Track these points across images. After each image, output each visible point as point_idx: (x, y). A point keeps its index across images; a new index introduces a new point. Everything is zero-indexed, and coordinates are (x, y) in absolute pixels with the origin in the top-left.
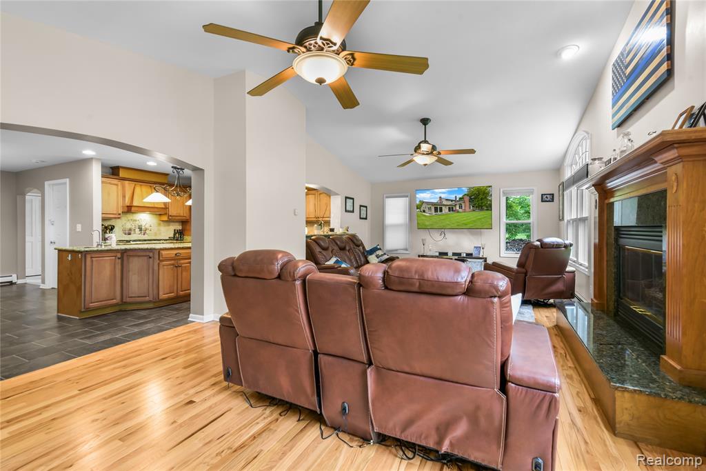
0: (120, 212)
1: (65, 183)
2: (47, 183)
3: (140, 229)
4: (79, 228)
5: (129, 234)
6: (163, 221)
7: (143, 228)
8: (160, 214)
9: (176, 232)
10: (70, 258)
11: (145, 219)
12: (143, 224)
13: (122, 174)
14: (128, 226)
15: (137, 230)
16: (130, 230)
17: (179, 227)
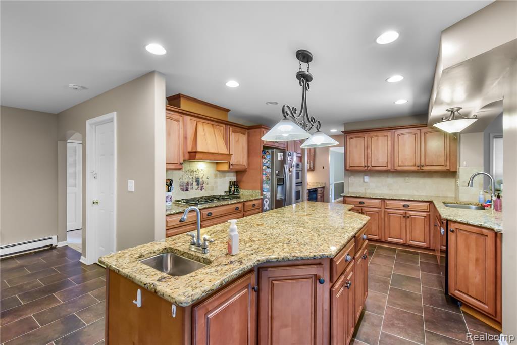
0: (181, 161)
1: (111, 120)
2: (88, 122)
3: (198, 183)
4: (131, 185)
5: (187, 190)
6: (219, 171)
7: (201, 180)
8: (217, 163)
9: (232, 184)
10: (138, 302)
11: (202, 168)
12: (201, 175)
13: (184, 105)
14: (186, 179)
15: (195, 184)
16: (188, 184)
17: (234, 179)
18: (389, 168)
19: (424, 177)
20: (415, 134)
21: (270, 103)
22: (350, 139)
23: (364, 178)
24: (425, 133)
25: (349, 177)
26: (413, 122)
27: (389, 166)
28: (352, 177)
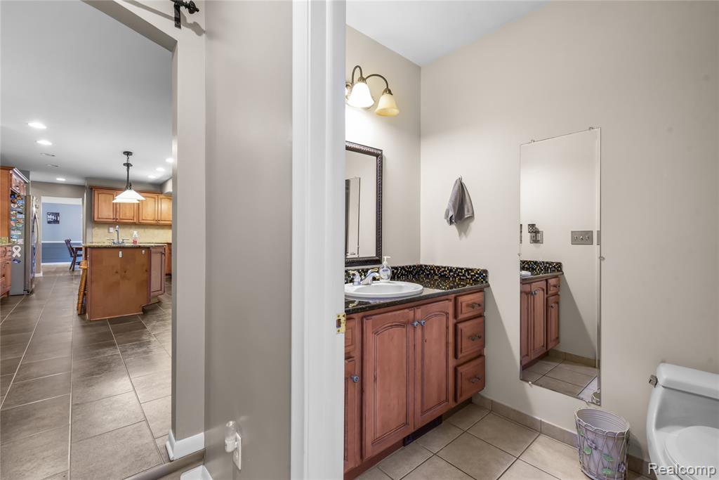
10: (120, 256)
18: (135, 221)
19: (158, 229)
20: (154, 198)
21: (48, 155)
22: (98, 194)
23: (109, 229)
24: (161, 199)
25: (93, 228)
26: (152, 188)
27: (135, 219)
28: (96, 228)
